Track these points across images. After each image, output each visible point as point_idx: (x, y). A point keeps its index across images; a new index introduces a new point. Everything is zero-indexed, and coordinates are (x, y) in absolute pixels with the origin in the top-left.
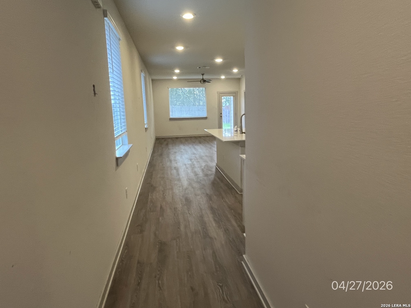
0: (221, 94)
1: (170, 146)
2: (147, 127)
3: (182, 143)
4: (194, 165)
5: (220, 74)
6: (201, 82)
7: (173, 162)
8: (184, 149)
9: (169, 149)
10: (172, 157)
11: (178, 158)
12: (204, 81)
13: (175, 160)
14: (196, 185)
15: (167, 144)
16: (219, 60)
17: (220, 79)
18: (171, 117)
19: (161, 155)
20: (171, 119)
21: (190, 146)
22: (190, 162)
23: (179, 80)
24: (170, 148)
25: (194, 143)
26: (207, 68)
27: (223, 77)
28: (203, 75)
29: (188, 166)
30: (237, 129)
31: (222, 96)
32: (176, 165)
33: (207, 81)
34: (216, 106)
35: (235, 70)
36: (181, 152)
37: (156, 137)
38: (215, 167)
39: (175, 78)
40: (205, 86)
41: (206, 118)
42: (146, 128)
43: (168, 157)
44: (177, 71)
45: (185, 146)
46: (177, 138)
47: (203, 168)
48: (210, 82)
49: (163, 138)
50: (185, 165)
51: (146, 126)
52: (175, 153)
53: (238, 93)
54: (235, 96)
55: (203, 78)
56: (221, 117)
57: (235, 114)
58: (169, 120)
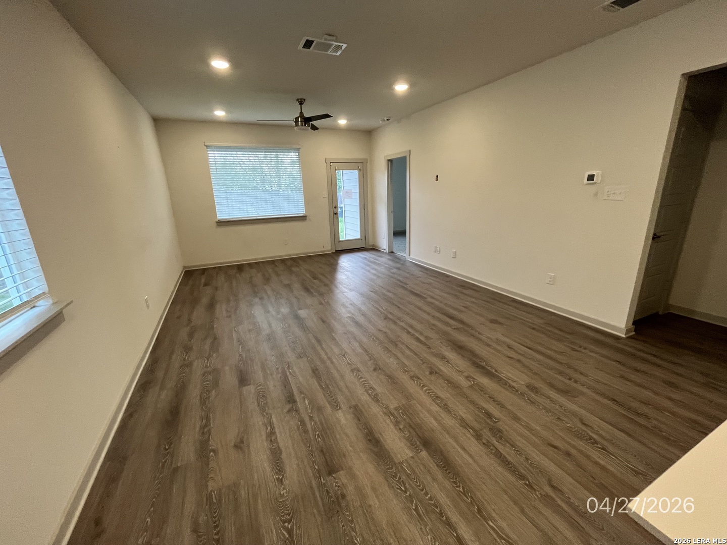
0: (334, 165)
6: (298, 123)
12: (306, 121)
18: (222, 215)
20: (222, 223)
27: (342, 122)
28: (301, 102)
31: (336, 170)
34: (325, 193)
37: (184, 267)
41: (303, 218)
46: (240, 268)
53: (367, 162)
54: (362, 170)
55: (301, 113)
56: (335, 214)
57: (362, 207)
58: (216, 224)
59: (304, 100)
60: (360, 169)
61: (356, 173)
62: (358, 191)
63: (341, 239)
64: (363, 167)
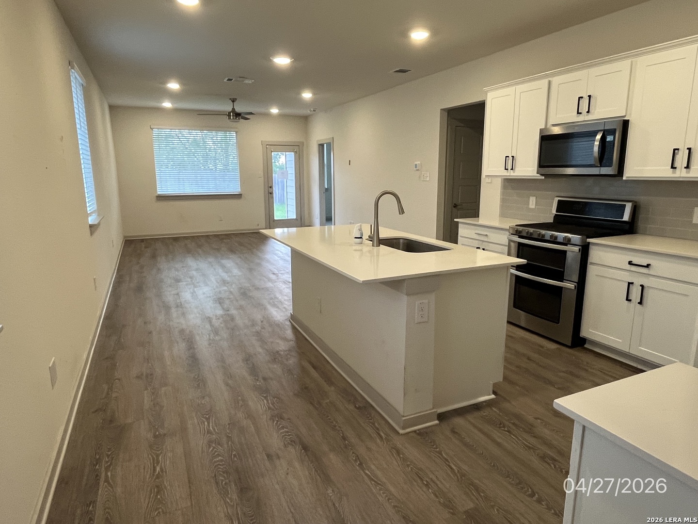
0: (270, 148)
1: (162, 263)
2: (96, 222)
3: (189, 251)
4: (232, 319)
5: (271, 102)
6: (230, 118)
7: (174, 312)
8: (197, 270)
9: (159, 269)
10: (169, 296)
11: (186, 295)
12: (238, 115)
13: (179, 306)
14: (257, 405)
15: (154, 257)
16: (282, 61)
17: (268, 115)
18: (160, 191)
19: (140, 289)
20: (161, 198)
21: (211, 259)
22: (220, 312)
23: (176, 111)
24: (162, 267)
25: (218, 250)
26: (247, 81)
27: (275, 111)
28: (233, 101)
29: (216, 323)
30: (362, 234)
31: (272, 152)
32: (182, 321)
33: (242, 115)
34: (261, 173)
35: (307, 95)
36: (191, 278)
37: (125, 237)
38: (288, 323)
39: (167, 105)
40: (237, 128)
41: (238, 196)
42: (91, 226)
43: (159, 295)
44: (174, 86)
45: (198, 260)
46: (176, 239)
47: (258, 328)
48: (249, 119)
49: (142, 241)
50: (209, 320)
51: (92, 220)
52: (178, 281)
53: (303, 145)
54: (298, 152)
55: (233, 109)
56: (270, 193)
57: (298, 187)
58: (155, 198)
59: (236, 99)
60: (296, 152)
61: (291, 156)
62: (294, 172)
63: (275, 219)
64: (299, 150)
